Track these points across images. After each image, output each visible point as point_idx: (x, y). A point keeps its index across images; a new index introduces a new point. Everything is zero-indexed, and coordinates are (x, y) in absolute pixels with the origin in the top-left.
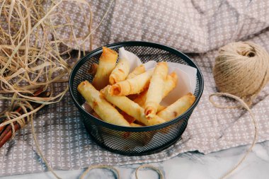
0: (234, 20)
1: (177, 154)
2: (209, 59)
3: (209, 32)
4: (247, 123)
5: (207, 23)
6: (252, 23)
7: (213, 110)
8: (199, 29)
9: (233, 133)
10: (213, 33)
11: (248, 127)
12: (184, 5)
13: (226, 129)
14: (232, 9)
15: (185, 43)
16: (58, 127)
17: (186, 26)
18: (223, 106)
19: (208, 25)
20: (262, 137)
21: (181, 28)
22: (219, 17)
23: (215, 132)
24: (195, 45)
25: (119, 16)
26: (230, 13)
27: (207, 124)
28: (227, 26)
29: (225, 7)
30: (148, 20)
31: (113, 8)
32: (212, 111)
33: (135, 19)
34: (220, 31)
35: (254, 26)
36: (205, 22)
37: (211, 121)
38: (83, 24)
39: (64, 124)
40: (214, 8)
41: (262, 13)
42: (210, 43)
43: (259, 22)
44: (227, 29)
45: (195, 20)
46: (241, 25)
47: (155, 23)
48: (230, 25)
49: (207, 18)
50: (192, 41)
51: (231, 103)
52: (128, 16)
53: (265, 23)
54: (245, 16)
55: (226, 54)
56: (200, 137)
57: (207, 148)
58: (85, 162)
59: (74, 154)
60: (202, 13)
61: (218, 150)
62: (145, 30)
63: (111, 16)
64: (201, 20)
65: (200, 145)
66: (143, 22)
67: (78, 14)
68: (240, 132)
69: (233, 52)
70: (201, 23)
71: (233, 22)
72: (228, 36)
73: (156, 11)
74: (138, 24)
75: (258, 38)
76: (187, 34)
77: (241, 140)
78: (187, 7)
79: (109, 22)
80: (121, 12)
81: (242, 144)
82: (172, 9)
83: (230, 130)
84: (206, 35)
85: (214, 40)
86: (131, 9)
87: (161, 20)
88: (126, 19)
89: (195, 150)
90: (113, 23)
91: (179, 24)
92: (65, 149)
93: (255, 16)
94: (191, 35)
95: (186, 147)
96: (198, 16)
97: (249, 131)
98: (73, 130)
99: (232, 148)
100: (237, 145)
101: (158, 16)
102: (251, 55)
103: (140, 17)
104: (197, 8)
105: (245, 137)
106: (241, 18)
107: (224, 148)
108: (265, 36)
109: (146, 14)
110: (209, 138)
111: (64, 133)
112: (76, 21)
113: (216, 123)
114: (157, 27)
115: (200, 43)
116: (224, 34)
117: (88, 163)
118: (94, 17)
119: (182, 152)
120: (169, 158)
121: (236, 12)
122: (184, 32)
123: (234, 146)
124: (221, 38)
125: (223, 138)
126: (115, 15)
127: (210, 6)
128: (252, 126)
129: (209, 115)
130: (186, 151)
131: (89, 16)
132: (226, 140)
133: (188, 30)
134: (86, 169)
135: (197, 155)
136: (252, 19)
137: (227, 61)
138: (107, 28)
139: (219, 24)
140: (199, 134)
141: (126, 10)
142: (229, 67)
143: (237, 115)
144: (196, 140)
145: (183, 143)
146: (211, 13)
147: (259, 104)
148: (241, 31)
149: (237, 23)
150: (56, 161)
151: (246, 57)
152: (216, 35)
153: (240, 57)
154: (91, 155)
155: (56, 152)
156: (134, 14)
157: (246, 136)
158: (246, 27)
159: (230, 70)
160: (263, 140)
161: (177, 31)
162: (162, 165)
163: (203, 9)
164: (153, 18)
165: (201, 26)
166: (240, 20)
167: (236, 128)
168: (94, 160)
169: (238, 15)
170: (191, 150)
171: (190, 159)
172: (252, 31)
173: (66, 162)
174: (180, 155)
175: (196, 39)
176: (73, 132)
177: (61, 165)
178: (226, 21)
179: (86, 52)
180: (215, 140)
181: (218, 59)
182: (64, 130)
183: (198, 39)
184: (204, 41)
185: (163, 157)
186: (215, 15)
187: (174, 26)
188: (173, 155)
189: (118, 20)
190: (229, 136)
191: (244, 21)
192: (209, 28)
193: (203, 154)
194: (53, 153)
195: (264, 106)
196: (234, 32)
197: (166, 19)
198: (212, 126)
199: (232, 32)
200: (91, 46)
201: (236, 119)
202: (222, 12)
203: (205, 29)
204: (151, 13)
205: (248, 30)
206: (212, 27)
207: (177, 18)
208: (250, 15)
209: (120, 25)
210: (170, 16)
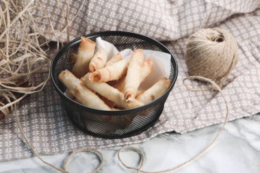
0: (202, 9)
1: (156, 135)
2: (180, 46)
3: (179, 20)
4: (218, 104)
5: (176, 12)
6: (218, 11)
8: (170, 17)
9: (206, 113)
10: (183, 21)
11: (220, 107)
13: (200, 109)
15: (158, 31)
16: (41, 115)
17: (158, 15)
18: (196, 89)
19: (178, 14)
20: (233, 116)
21: (154, 17)
22: (188, 6)
23: (189, 113)
24: (167, 33)
25: (94, 8)
26: (198, 2)
27: (182, 107)
28: (196, 15)
30: (122, 10)
32: (186, 94)
33: (110, 10)
34: (189, 19)
35: (220, 13)
36: (175, 11)
37: (186, 103)
38: (60, 16)
39: (46, 112)
42: (181, 31)
43: (225, 10)
44: (196, 17)
45: (165, 9)
46: (208, 13)
47: (129, 13)
49: (177, 7)
50: (164, 29)
51: (202, 86)
52: (103, 8)
53: (230, 11)
54: (212, 4)
55: (196, 40)
56: (176, 119)
57: (183, 128)
58: (69, 146)
59: (58, 140)
60: (172, 3)
61: (194, 129)
62: (119, 20)
63: (87, 7)
64: (171, 10)
65: (177, 125)
66: (117, 12)
67: (55, 7)
68: (213, 112)
69: (204, 38)
70: (171, 12)
71: (201, 10)
72: (197, 23)
73: (130, 2)
74: (113, 14)
75: (224, 25)
76: (160, 23)
77: (214, 119)
79: (85, 13)
80: (96, 4)
81: (215, 123)
83: (203, 111)
84: (177, 24)
85: (184, 28)
87: (134, 11)
88: (102, 11)
89: (172, 130)
90: (89, 14)
91: (151, 14)
92: (49, 136)
93: (221, 4)
94: (163, 24)
95: (164, 128)
96: (168, 6)
97: (220, 111)
98: (56, 117)
99: (206, 127)
100: (211, 124)
101: (132, 6)
102: (220, 40)
103: (115, 8)
105: (217, 117)
106: (209, 7)
107: (199, 128)
108: (231, 23)
109: (120, 5)
110: (185, 119)
111: (47, 121)
112: (53, 13)
114: (131, 17)
115: (171, 31)
116: (193, 22)
117: (73, 147)
118: (71, 9)
119: (160, 133)
120: (148, 139)
122: (156, 21)
123: (207, 125)
124: (190, 26)
125: (197, 118)
126: (91, 6)
128: (223, 106)
129: (183, 98)
130: (164, 132)
131: (65, 9)
132: (200, 120)
133: (160, 20)
134: (70, 153)
135: (174, 135)
136: (219, 7)
137: (198, 47)
138: (83, 19)
139: (188, 12)
140: (175, 116)
141: (101, 2)
142: (201, 52)
143: (209, 96)
144: (173, 121)
145: (161, 124)
146: (180, 3)
147: (228, 86)
148: (208, 19)
149: (205, 11)
150: (42, 147)
151: (215, 42)
152: (186, 23)
153: (210, 42)
154: (74, 140)
155: (40, 139)
156: (108, 5)
157: (218, 115)
158: (213, 15)
159: (201, 55)
160: (234, 119)
161: (150, 20)
162: (142, 146)
165: (172, 15)
166: (208, 8)
167: (209, 108)
168: (78, 145)
169: (205, 4)
170: (169, 131)
171: (168, 139)
172: (219, 19)
173: (51, 148)
174: (158, 136)
175: (168, 27)
176: (56, 119)
177: (47, 150)
178: (195, 10)
179: (64, 43)
180: (190, 120)
181: (190, 45)
182: (47, 117)
183: (170, 28)
184: (175, 29)
185: (143, 139)
186: (184, 5)
187: (147, 16)
188: (152, 136)
189: (93, 11)
190: (203, 116)
191: (211, 9)
192: (179, 17)
193: (180, 134)
194: (38, 140)
195: (234, 87)
197: (139, 8)
198: (187, 108)
199: (201, 20)
200: (68, 37)
201: (209, 100)
202: (190, 2)
203: (176, 18)
204: (125, 4)
205: (215, 18)
206: (182, 16)
207: (149, 9)
208: (217, 3)
209: (95, 16)
210: (143, 6)
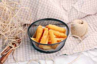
0: (76, 13)
3: (69, 17)
4: (81, 45)
6: (82, 14)
8: (65, 16)
9: (77, 48)
10: (70, 17)
14: (76, 10)
16: (21, 48)
18: (74, 40)
20: (86, 49)
21: (60, 16)
22: (72, 12)
23: (71, 48)
26: (75, 11)
27: (69, 46)
29: (73, 9)
30: (49, 13)
31: (38, 10)
32: (70, 42)
34: (72, 17)
36: (67, 14)
38: (28, 15)
40: (70, 9)
41: (85, 10)
42: (69, 21)
43: (84, 13)
45: (64, 13)
46: (79, 14)
47: (51, 14)
48: (75, 15)
50: (63, 20)
51: (76, 39)
52: (42, 12)
53: (86, 14)
54: (80, 11)
55: (74, 23)
57: (69, 53)
58: (29, 59)
59: (26, 56)
60: (66, 11)
61: (72, 53)
63: (37, 12)
65: (67, 52)
66: (47, 14)
67: (26, 12)
68: (79, 48)
70: (66, 14)
73: (52, 10)
74: (46, 14)
76: (62, 18)
77: (80, 50)
78: (61, 9)
79: (36, 14)
80: (40, 11)
81: (80, 52)
82: (57, 10)
83: (76, 47)
85: (70, 19)
86: (43, 10)
87: (53, 13)
89: (65, 54)
90: (38, 15)
91: (59, 14)
92: (23, 55)
93: (83, 11)
96: (65, 12)
97: (82, 47)
99: (77, 53)
100: (78, 52)
101: (52, 12)
102: (82, 23)
103: (46, 12)
104: (64, 9)
106: (79, 12)
107: (74, 53)
108: (87, 18)
109: (48, 12)
111: (23, 50)
112: (26, 14)
113: (71, 45)
114: (52, 15)
117: (31, 59)
118: (32, 13)
119: (61, 54)
120: (56, 57)
121: (77, 10)
123: (77, 52)
126: (38, 12)
127: (69, 9)
130: (62, 54)
131: (30, 13)
132: (75, 50)
133: (62, 17)
136: (82, 12)
137: (74, 25)
138: (36, 16)
139: (72, 14)
140: (66, 49)
142: (75, 27)
144: (65, 51)
145: (61, 52)
146: (69, 11)
147: (85, 39)
148: (79, 17)
149: (77, 14)
150: (20, 59)
152: (71, 18)
154: (31, 56)
155: (20, 56)
156: (44, 11)
158: (80, 15)
162: (54, 59)
164: (50, 13)
166: (78, 13)
167: (78, 46)
168: (33, 58)
169: (77, 11)
170: (64, 54)
174: (60, 56)
175: (65, 19)
176: (26, 50)
177: (22, 60)
178: (74, 13)
179: (29, 24)
180: (71, 51)
184: (67, 20)
185: (55, 57)
186: (70, 12)
187: (57, 15)
188: (58, 56)
190: (76, 49)
192: (69, 16)
193: (67, 55)
196: (76, 17)
197: (55, 13)
200: (30, 22)
201: (78, 44)
204: (50, 11)
205: (81, 16)
207: (58, 13)
208: (81, 11)
209: (40, 15)
210: (56, 12)
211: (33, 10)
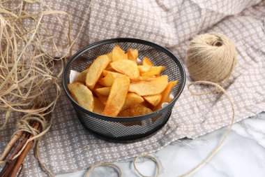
0: (197, 14)
1: (169, 143)
3: (176, 27)
4: (224, 106)
5: (172, 19)
6: (212, 15)
7: (192, 98)
8: (167, 25)
9: (214, 116)
10: (180, 28)
11: (225, 109)
12: (150, 5)
13: (207, 113)
14: (195, 4)
15: (157, 39)
16: (55, 133)
17: (157, 24)
18: (200, 93)
19: (175, 21)
20: (239, 117)
21: (153, 26)
22: (183, 12)
23: (197, 117)
24: (166, 41)
25: (95, 22)
26: (192, 9)
27: (190, 112)
28: (191, 21)
29: (187, 4)
30: (122, 22)
31: (89, 15)
32: (190, 99)
33: (110, 23)
34: (186, 25)
35: (214, 17)
36: (171, 19)
37: (192, 108)
39: (59, 129)
40: (177, 5)
41: (220, 5)
42: (179, 37)
43: (218, 14)
44: (192, 23)
45: (162, 17)
46: (203, 18)
47: (128, 24)
48: (194, 19)
49: (173, 15)
50: (163, 37)
51: (205, 89)
52: (103, 21)
53: (223, 14)
54: (207, 9)
55: (197, 46)
56: (186, 124)
57: (194, 133)
58: (87, 162)
59: (75, 156)
60: (167, 10)
61: (205, 133)
62: (119, 31)
63: (88, 22)
64: (167, 17)
65: (187, 131)
66: (117, 24)
67: (56, 24)
68: (220, 115)
69: (203, 42)
70: (167, 19)
71: (196, 16)
72: (194, 29)
73: (129, 13)
74: (113, 26)
75: (217, 28)
76: (158, 31)
77: (221, 122)
78: (153, 7)
79: (86, 28)
80: (97, 18)
81: (224, 125)
82: (143, 9)
83: (211, 114)
84: (174, 30)
85: (181, 34)
86: (106, 14)
87: (133, 21)
88: (102, 24)
89: (184, 137)
90: (91, 29)
91: (150, 23)
92: (65, 153)
93: (215, 8)
94: (162, 32)
95: (176, 135)
96: (164, 14)
97: (227, 112)
98: (69, 133)
99: (215, 130)
101: (131, 17)
102: (219, 44)
103: (115, 20)
104: (162, 6)
105: (224, 119)
106: (203, 12)
108: (223, 25)
109: (119, 17)
110: (194, 124)
111: (62, 138)
112: (54, 30)
113: (196, 110)
114: (131, 28)
115: (169, 38)
116: (190, 28)
117: (90, 163)
119: (173, 140)
120: (162, 148)
121: (198, 7)
122: (155, 30)
123: (217, 128)
124: (187, 32)
125: (206, 122)
126: (92, 21)
127: (174, 4)
128: (229, 108)
129: (189, 103)
130: (176, 139)
132: (209, 124)
133: (159, 28)
134: (88, 169)
135: (186, 141)
136: (212, 12)
137: (200, 52)
138: (84, 34)
139: (184, 19)
140: (184, 122)
141: (101, 15)
142: (203, 57)
143: (213, 99)
144: (183, 127)
145: (173, 131)
146: (175, 10)
147: (230, 87)
148: (203, 24)
149: (200, 17)
150: (60, 165)
151: (215, 47)
152: (183, 30)
153: (210, 47)
154: (91, 155)
155: (58, 157)
156: (108, 18)
157: (225, 118)
158: (208, 19)
159: (203, 60)
160: (240, 120)
161: (149, 29)
162: (157, 155)
163: (168, 6)
165: (168, 22)
166: (202, 14)
167: (215, 111)
168: (95, 159)
169: (200, 10)
171: (181, 146)
172: (213, 22)
173: (69, 165)
174: (171, 144)
175: (167, 35)
176: (70, 135)
177: (66, 168)
178: (191, 16)
179: (67, 58)
180: (199, 125)
181: (191, 51)
182: (61, 135)
184: (173, 36)
186: (179, 12)
187: (146, 25)
188: (166, 145)
189: (94, 25)
190: (211, 120)
191: (206, 14)
192: (175, 24)
193: (191, 139)
194: (55, 159)
195: (236, 88)
196: (198, 25)
197: (138, 19)
198: (194, 113)
199: (196, 25)
201: (214, 103)
202: (185, 8)
203: (172, 25)
204: (124, 15)
205: (209, 22)
206: (178, 22)
207: (148, 18)
208: (210, 8)
209: (97, 29)
210: (142, 16)
211: (74, 16)
